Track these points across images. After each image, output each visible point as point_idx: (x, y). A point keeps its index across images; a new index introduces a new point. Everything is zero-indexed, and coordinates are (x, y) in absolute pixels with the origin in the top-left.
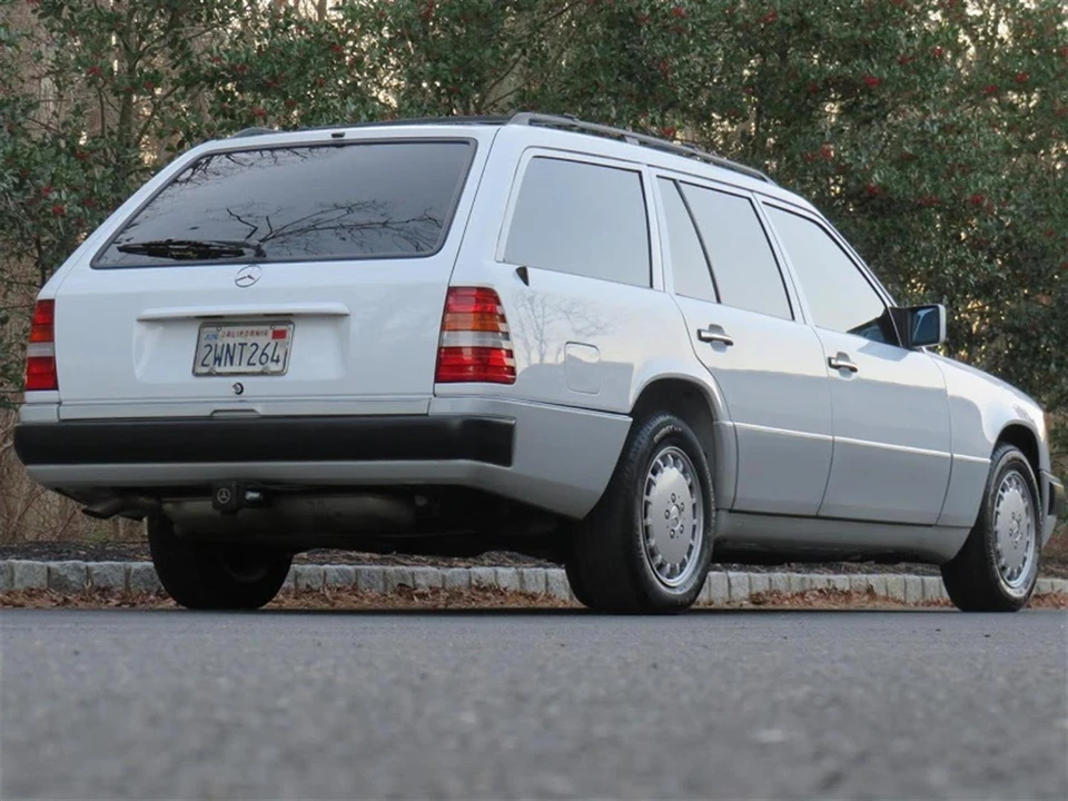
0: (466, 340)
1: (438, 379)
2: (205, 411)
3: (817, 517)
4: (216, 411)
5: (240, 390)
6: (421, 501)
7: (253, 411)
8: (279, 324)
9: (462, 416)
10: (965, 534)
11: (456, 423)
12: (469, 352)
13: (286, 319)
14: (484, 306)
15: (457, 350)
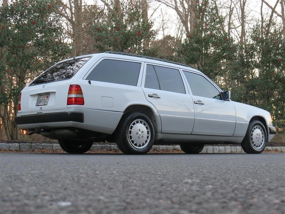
0: (73, 96)
1: (68, 104)
2: (36, 113)
4: (38, 113)
5: (41, 108)
6: (77, 131)
7: (42, 113)
8: (48, 94)
9: (70, 112)
10: (243, 138)
11: (69, 113)
12: (73, 98)
13: (49, 94)
14: (77, 89)
15: (71, 98)
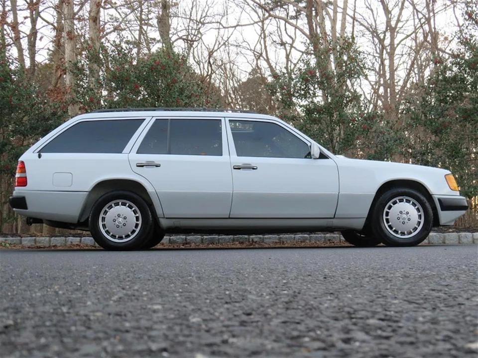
3: (229, 218)
